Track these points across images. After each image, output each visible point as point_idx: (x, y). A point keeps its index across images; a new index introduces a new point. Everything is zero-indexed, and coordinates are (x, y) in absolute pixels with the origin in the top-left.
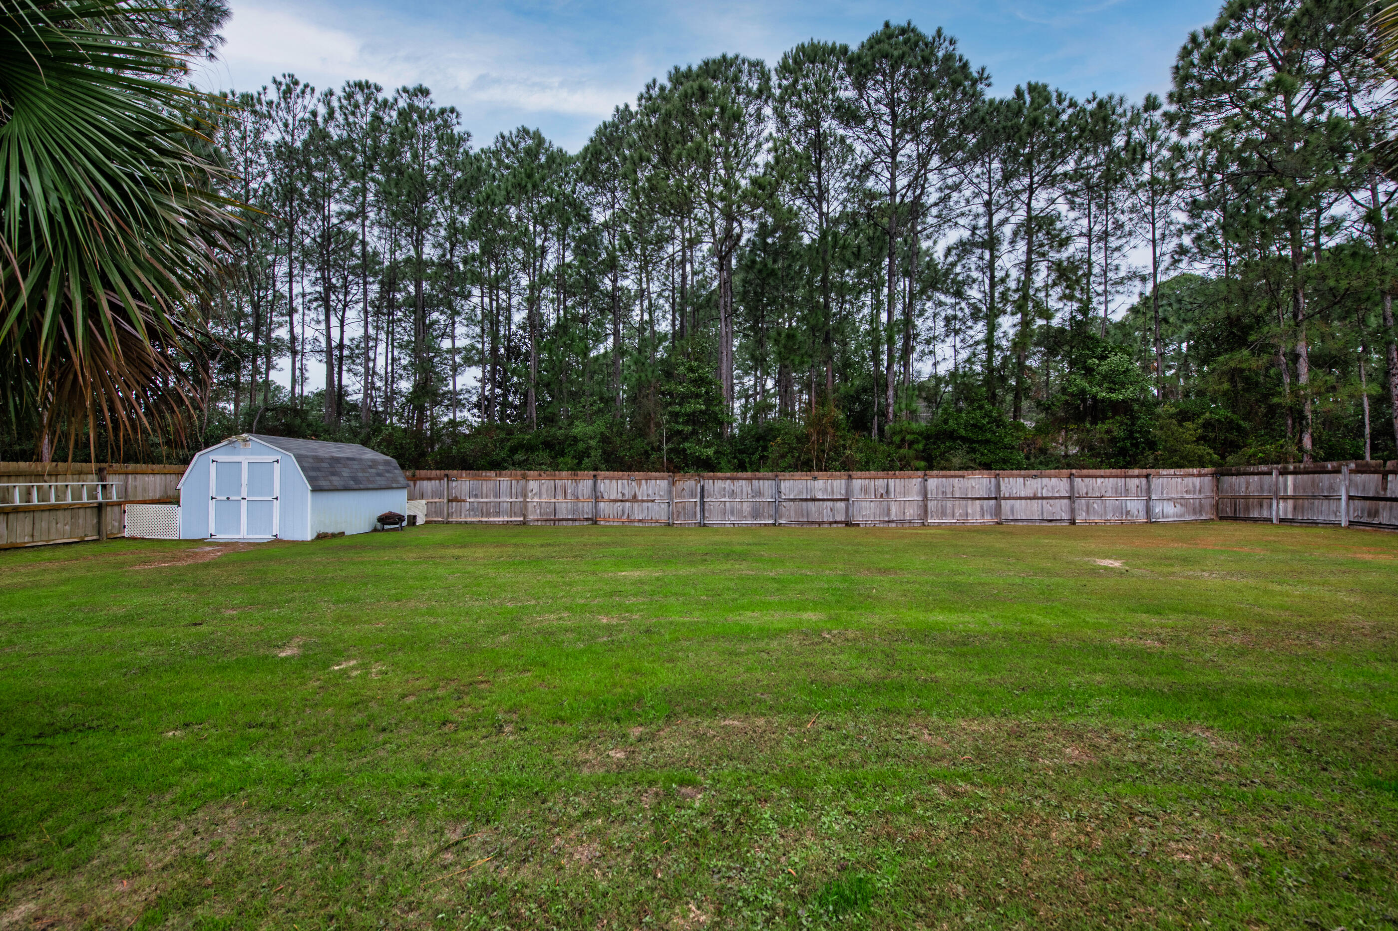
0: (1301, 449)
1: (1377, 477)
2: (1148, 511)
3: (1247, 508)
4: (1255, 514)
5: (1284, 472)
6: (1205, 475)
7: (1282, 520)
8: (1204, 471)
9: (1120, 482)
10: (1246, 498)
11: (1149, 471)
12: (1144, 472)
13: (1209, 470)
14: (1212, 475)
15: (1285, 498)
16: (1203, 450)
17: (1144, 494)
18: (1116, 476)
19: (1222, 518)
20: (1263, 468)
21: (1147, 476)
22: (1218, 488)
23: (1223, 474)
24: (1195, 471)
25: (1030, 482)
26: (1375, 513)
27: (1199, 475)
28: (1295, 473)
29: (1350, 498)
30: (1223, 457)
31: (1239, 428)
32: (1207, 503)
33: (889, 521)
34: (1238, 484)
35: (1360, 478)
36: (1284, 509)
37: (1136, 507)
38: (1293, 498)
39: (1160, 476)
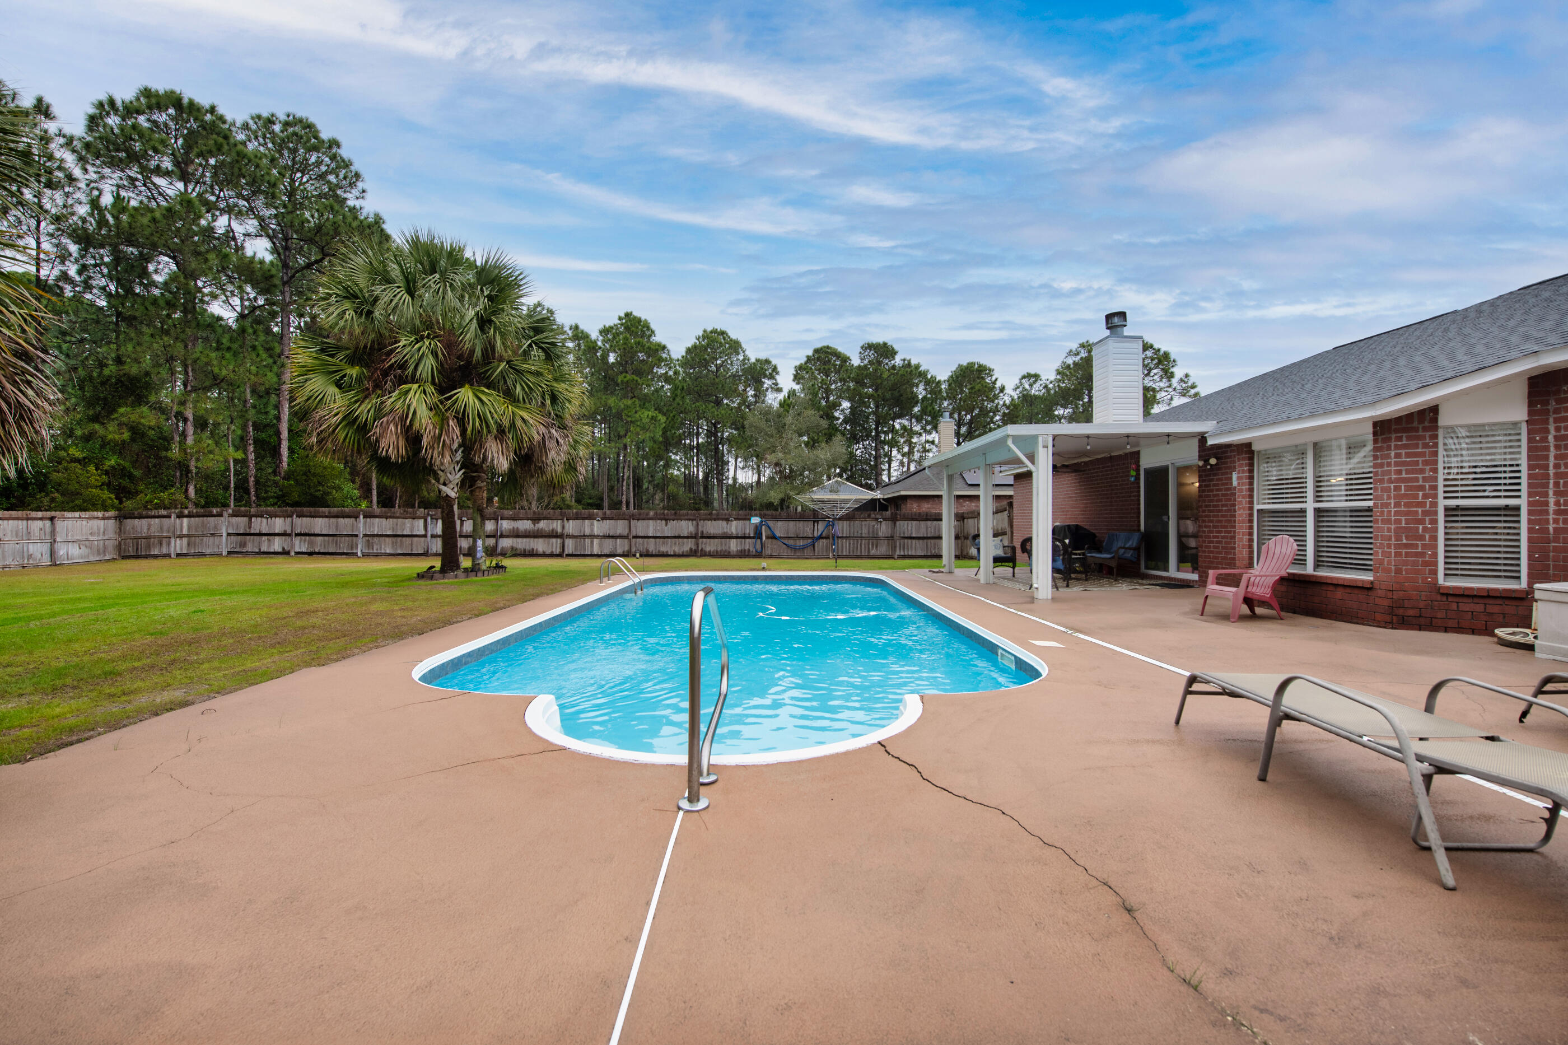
0: (187, 497)
1: (245, 519)
2: (52, 553)
3: (149, 547)
4: (156, 551)
5: (180, 516)
6: (109, 518)
7: (179, 555)
8: (107, 514)
9: (22, 524)
10: (148, 538)
11: (57, 514)
12: (49, 514)
13: (112, 513)
14: (116, 518)
15: (181, 537)
16: (106, 494)
17: (48, 537)
18: (17, 519)
19: (124, 558)
20: (163, 512)
21: (52, 519)
22: (120, 530)
23: (126, 518)
24: (100, 514)
26: (243, 545)
27: (104, 518)
28: (189, 517)
29: (229, 534)
30: (121, 502)
31: (131, 476)
32: (111, 544)
34: (141, 526)
35: (235, 520)
36: (179, 545)
37: (39, 550)
38: (188, 536)
39: (65, 519)
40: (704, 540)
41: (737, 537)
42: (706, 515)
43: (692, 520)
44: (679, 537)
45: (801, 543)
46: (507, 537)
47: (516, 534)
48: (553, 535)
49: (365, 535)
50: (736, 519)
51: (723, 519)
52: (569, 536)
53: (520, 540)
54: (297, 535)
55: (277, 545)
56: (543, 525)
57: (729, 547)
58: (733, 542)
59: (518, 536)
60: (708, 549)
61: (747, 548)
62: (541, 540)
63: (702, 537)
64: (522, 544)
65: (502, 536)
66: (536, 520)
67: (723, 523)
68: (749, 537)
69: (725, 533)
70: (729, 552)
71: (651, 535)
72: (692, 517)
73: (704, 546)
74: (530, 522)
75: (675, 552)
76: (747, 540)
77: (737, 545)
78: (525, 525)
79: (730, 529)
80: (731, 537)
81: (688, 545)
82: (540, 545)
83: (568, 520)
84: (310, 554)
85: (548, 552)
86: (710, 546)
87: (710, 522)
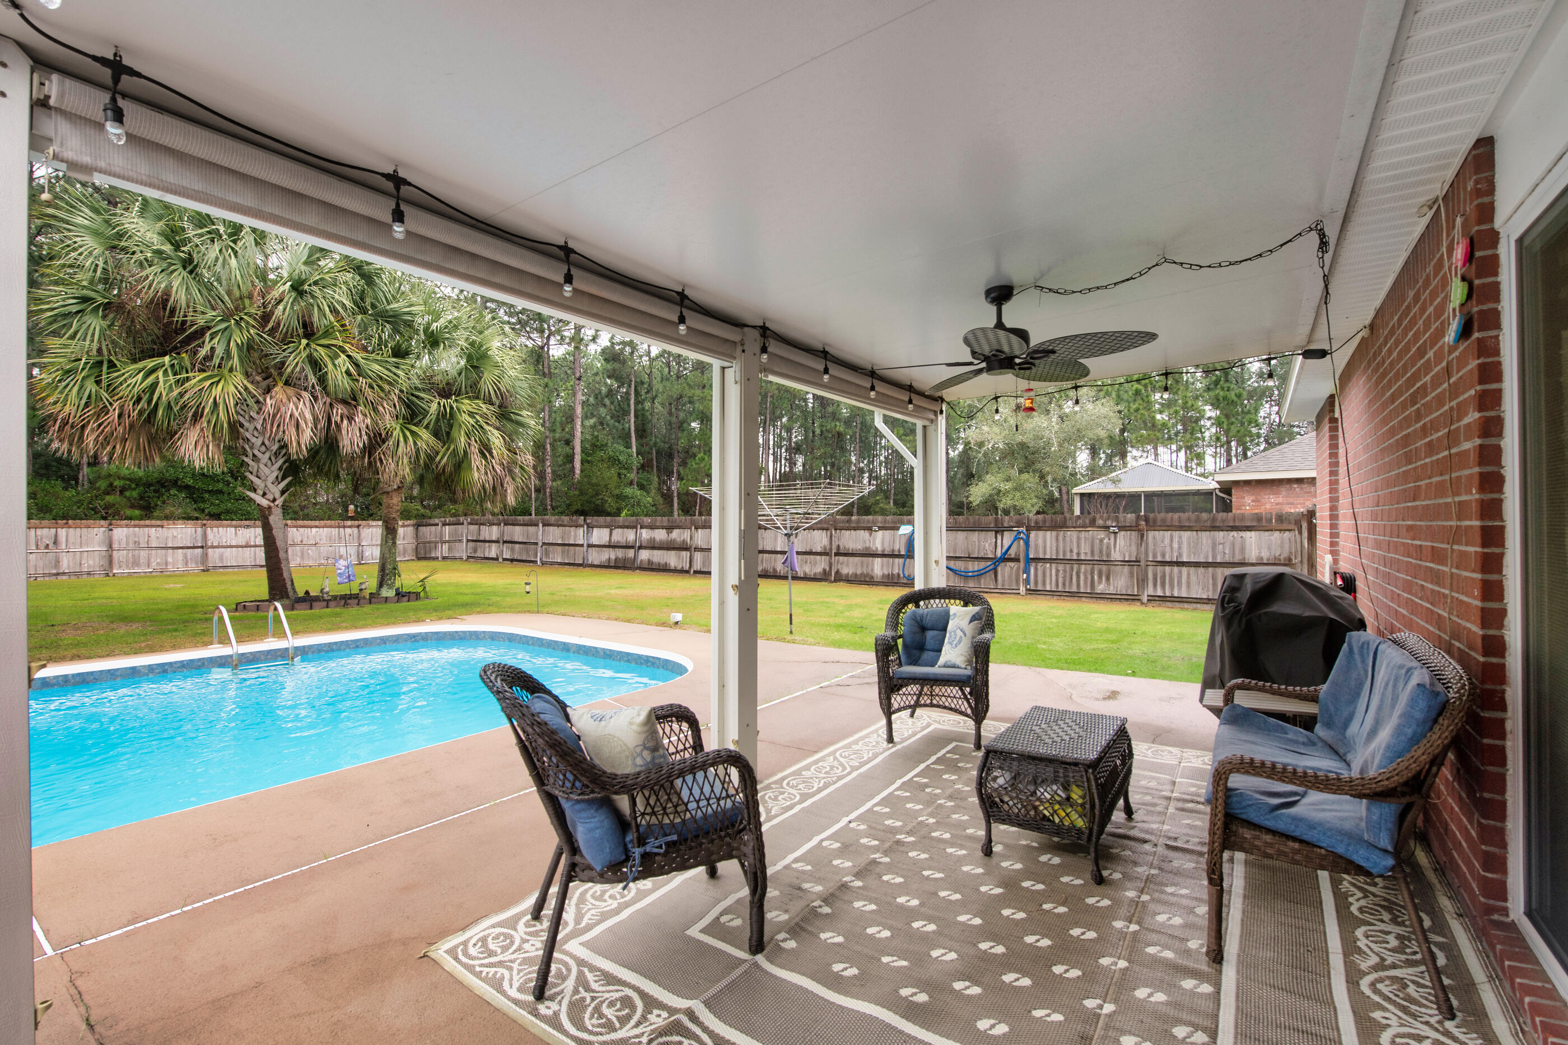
1: (477, 527)
2: (360, 554)
3: (430, 550)
4: (433, 555)
5: (444, 524)
6: (408, 526)
8: (409, 523)
9: (335, 531)
10: (429, 542)
11: (360, 522)
12: (356, 523)
13: (412, 522)
14: (413, 525)
15: (445, 542)
17: (356, 540)
18: (331, 527)
19: (419, 559)
20: (436, 521)
21: (358, 526)
22: (416, 536)
23: (419, 526)
25: (241, 531)
26: (475, 551)
27: (403, 526)
28: (449, 524)
29: (468, 541)
32: (409, 547)
33: (58, 574)
34: (425, 532)
35: (471, 527)
36: (443, 549)
38: (448, 542)
39: (369, 526)
40: (841, 558)
41: (883, 555)
42: (843, 522)
43: (827, 530)
44: (810, 553)
45: (974, 566)
46: (646, 548)
47: (653, 546)
48: (683, 547)
49: (544, 544)
50: (881, 528)
51: (864, 529)
52: (697, 549)
53: (656, 552)
54: (505, 542)
55: (493, 551)
56: (676, 534)
57: (872, 570)
58: (878, 561)
59: (653, 548)
60: (845, 571)
61: (896, 572)
62: (673, 552)
63: (837, 554)
64: (658, 556)
65: (640, 547)
66: (670, 529)
67: (864, 534)
68: (899, 556)
69: (867, 548)
70: (872, 577)
71: (779, 549)
72: (825, 526)
73: (839, 567)
74: (664, 531)
75: (805, 573)
76: (897, 560)
77: (882, 566)
78: (660, 535)
79: (874, 543)
80: (875, 555)
81: (820, 565)
82: (672, 559)
83: (696, 528)
84: (512, 560)
85: (679, 568)
86: (849, 567)
87: (848, 532)
